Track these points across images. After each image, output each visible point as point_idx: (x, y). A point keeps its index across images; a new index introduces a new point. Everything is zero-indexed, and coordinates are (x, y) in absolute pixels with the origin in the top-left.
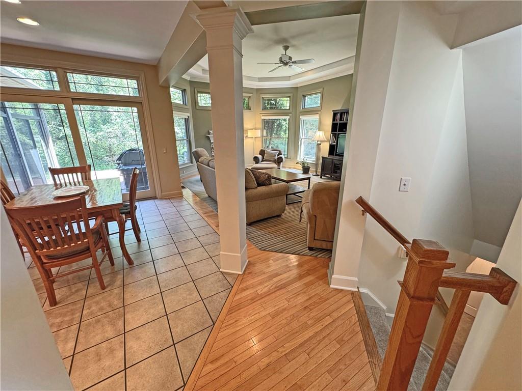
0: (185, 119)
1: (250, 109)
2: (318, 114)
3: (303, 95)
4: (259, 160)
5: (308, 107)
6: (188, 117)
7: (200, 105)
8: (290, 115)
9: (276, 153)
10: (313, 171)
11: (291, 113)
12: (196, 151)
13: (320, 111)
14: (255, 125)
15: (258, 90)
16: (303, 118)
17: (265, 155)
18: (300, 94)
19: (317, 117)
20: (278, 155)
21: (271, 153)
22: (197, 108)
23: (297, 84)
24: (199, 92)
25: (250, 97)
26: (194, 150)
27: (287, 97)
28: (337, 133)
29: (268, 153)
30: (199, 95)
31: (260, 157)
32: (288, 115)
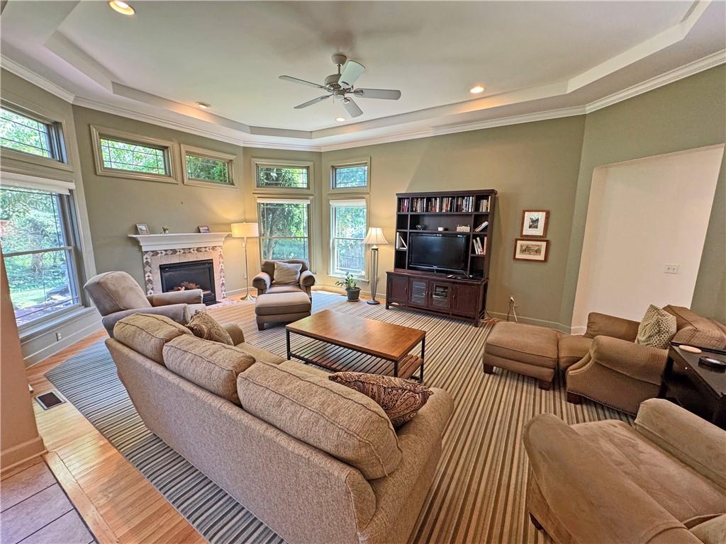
0: (61, 196)
1: (233, 184)
2: (364, 198)
3: (333, 167)
4: (265, 285)
5: (342, 186)
6: (71, 191)
7: (107, 165)
8: (311, 197)
9: (297, 267)
10: (366, 294)
11: (312, 195)
12: (98, 284)
13: (368, 194)
14: (245, 212)
15: (247, 151)
16: (334, 204)
17: (275, 271)
18: (327, 163)
19: (362, 203)
20: (301, 272)
21: (288, 269)
22: (99, 172)
23: (319, 147)
24: (103, 136)
25: (231, 160)
26: (92, 278)
27: (302, 168)
28: (408, 231)
29: (281, 269)
30: (104, 142)
31: (266, 277)
32: (307, 199)
